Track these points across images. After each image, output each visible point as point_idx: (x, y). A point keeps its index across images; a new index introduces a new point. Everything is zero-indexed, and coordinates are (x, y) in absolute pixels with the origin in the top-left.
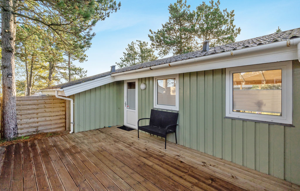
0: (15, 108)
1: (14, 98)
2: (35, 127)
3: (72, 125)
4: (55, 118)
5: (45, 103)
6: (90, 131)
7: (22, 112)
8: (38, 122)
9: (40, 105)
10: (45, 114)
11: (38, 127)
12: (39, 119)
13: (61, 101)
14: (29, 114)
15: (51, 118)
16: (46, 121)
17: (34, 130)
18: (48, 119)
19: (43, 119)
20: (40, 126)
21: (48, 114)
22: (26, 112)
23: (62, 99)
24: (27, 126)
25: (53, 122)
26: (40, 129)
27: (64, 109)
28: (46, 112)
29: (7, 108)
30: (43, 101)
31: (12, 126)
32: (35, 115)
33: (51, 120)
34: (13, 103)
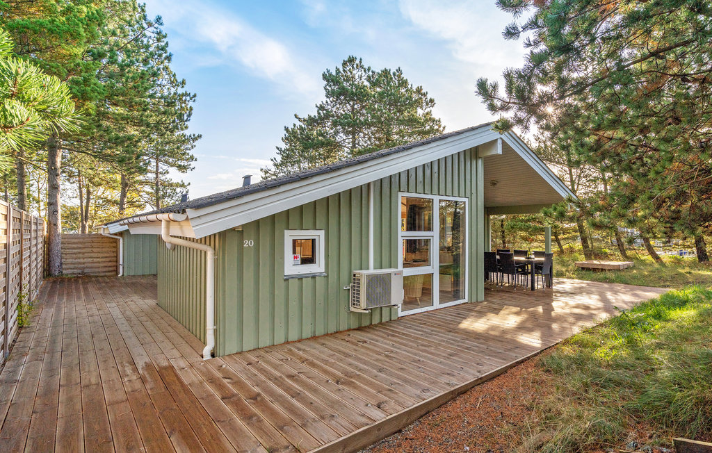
0: (60, 246)
1: (59, 235)
2: (80, 269)
3: (121, 267)
4: (104, 260)
5: (93, 242)
6: (143, 275)
7: (68, 251)
8: (84, 263)
9: (86, 244)
10: (92, 255)
11: (84, 268)
12: (85, 260)
13: (111, 240)
14: (74, 253)
15: (98, 260)
16: (93, 262)
17: (80, 271)
18: (95, 260)
19: (90, 260)
20: (87, 267)
21: (96, 255)
22: (71, 251)
23: (113, 238)
24: (72, 266)
25: (102, 265)
26: (86, 271)
27: (115, 250)
28: (93, 252)
29: (52, 245)
30: (90, 239)
31: (57, 264)
32: (81, 255)
33: (99, 262)
34: (59, 240)
